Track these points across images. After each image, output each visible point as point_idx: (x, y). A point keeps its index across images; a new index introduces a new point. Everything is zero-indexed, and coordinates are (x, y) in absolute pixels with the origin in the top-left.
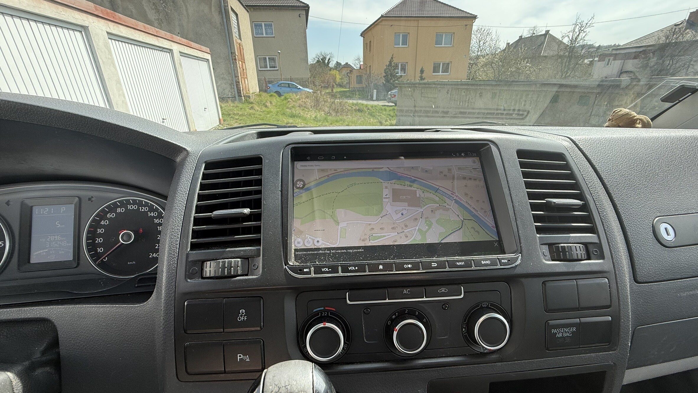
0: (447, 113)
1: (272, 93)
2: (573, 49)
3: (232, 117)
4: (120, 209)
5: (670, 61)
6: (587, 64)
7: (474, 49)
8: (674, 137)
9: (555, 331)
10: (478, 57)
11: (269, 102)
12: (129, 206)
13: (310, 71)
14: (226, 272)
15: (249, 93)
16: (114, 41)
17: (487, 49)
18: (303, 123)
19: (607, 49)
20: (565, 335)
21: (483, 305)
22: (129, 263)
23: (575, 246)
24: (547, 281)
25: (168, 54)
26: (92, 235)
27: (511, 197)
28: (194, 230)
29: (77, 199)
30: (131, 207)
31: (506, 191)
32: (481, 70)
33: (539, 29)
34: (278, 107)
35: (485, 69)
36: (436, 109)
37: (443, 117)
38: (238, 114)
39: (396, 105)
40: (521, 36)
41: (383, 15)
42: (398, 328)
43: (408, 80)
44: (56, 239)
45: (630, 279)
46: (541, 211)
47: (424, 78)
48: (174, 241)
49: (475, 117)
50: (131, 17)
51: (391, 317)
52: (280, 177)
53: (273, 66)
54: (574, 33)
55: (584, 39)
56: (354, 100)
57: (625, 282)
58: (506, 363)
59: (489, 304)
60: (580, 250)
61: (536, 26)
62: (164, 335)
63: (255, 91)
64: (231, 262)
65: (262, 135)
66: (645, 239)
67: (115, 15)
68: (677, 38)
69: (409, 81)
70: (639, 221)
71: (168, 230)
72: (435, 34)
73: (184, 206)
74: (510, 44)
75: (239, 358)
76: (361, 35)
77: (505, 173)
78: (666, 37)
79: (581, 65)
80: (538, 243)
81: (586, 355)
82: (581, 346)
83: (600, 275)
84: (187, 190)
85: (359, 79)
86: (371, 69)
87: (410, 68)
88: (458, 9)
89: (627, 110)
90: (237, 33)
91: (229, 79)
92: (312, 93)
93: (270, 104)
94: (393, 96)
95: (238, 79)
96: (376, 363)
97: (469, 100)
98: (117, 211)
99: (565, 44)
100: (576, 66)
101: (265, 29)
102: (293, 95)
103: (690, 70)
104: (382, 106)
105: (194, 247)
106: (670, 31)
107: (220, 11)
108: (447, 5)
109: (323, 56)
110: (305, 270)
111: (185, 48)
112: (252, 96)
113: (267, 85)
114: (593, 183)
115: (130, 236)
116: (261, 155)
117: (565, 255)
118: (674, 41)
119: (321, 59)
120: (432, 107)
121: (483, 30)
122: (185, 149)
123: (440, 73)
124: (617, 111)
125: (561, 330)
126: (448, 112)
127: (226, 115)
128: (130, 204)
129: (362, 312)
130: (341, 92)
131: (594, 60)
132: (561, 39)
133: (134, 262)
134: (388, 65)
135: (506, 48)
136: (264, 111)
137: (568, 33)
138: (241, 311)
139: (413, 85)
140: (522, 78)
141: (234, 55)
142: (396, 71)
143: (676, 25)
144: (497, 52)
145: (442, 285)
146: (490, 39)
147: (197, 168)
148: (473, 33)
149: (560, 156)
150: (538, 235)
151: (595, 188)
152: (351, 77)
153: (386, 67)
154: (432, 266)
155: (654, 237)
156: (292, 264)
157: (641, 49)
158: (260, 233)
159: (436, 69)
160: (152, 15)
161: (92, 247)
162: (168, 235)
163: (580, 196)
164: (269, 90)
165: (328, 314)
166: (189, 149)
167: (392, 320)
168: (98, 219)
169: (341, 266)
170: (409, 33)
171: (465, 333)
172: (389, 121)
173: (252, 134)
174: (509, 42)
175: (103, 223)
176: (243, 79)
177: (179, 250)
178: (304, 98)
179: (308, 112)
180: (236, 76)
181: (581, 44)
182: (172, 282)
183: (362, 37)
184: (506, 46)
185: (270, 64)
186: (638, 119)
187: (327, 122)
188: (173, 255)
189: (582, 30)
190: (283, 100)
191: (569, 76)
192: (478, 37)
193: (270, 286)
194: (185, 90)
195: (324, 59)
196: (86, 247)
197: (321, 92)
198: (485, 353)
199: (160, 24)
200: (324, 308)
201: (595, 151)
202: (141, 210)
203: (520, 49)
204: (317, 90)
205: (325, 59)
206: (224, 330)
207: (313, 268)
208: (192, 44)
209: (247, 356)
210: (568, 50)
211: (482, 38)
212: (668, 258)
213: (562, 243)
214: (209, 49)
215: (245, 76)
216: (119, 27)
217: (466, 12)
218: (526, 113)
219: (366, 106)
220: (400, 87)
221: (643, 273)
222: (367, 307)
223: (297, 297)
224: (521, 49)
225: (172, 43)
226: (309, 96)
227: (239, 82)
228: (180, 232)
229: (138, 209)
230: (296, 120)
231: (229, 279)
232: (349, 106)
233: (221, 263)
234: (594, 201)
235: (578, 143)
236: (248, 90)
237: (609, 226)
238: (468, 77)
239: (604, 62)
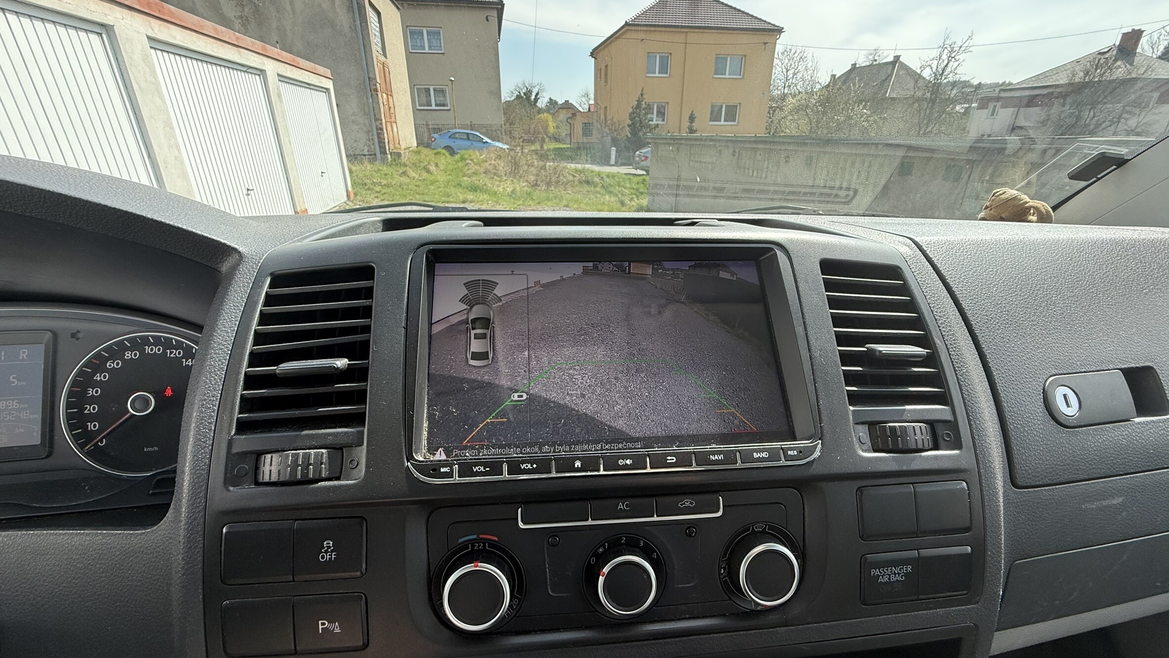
0: (722, 190)
1: (439, 150)
2: (938, 87)
3: (369, 189)
4: (130, 353)
5: (1090, 112)
6: (960, 113)
7: (778, 83)
8: (1083, 240)
9: (877, 572)
10: (785, 96)
11: (434, 165)
12: (147, 347)
13: (505, 114)
14: (299, 473)
15: (400, 149)
16: (160, 52)
17: (800, 84)
18: (492, 200)
19: (992, 90)
20: (894, 578)
21: (756, 527)
22: (145, 450)
23: (914, 427)
24: (865, 486)
25: (257, 77)
26: (78, 398)
27: (808, 342)
28: (245, 397)
29: (49, 334)
30: (152, 350)
31: (800, 330)
32: (790, 118)
33: (883, 53)
34: (448, 173)
35: (796, 117)
36: (703, 184)
37: (715, 197)
38: (380, 184)
39: (648, 174)
40: (855, 64)
41: (628, 21)
42: (606, 570)
43: (669, 132)
44: (10, 406)
45: (1004, 482)
46: (858, 367)
47: (695, 129)
48: (206, 417)
49: (768, 199)
50: (193, 11)
51: (597, 549)
52: (405, 302)
53: (442, 103)
54: (940, 62)
55: (956, 72)
56: (577, 163)
57: (995, 488)
58: (793, 628)
59: (766, 527)
60: (922, 434)
61: (879, 47)
62: (183, 587)
63: (410, 146)
64: (310, 454)
65: (391, 225)
66: (1031, 414)
67: (163, 7)
68: (1101, 75)
69: (670, 134)
70: (1022, 382)
71: (197, 397)
72: (715, 56)
73: (227, 354)
74: (837, 77)
75: (320, 627)
76: (592, 54)
77: (799, 299)
78: (1086, 73)
79: (950, 114)
80: (851, 421)
81: (928, 611)
82: (921, 597)
83: (954, 476)
84: (235, 325)
85: (587, 129)
86: (608, 113)
87: (671, 112)
88: (752, 16)
89: (1014, 192)
90: (380, 45)
91: (365, 124)
92: (507, 151)
93: (434, 168)
94: (643, 158)
95: (381, 124)
96: (568, 631)
97: (767, 168)
98: (126, 357)
99: (924, 78)
100: (941, 116)
101: (429, 40)
102: (475, 154)
103: (1121, 126)
104: (625, 174)
105: (243, 427)
106: (1092, 63)
107: (349, 7)
108: (735, 8)
109: (527, 89)
110: (442, 470)
111: (288, 69)
112: (405, 153)
113: (430, 135)
114: (947, 318)
115: (147, 402)
116: (372, 262)
117: (895, 441)
118: (1096, 79)
119: (524, 93)
120: (697, 179)
121: (793, 52)
122: (235, 250)
123: (722, 123)
124: (998, 194)
125: (887, 570)
126: (724, 188)
127: (359, 184)
128: (150, 344)
129: (545, 543)
130: (555, 149)
131: (970, 106)
132: (919, 71)
133: (156, 448)
134: (635, 106)
135: (830, 83)
136: (424, 180)
137: (931, 60)
138: (325, 543)
139: (675, 141)
140: (856, 134)
141: (374, 82)
142: (649, 116)
143: (1100, 54)
144: (815, 90)
145: (685, 494)
146: (804, 67)
147: (257, 285)
148: (776, 56)
149: (893, 272)
150: (851, 408)
151: (950, 326)
152: (574, 124)
153: (631, 110)
154: (668, 461)
155: (1045, 411)
156: (421, 459)
157: (1045, 91)
158: (364, 402)
159: (715, 116)
160: (230, 11)
161: (77, 421)
162: (196, 407)
163: (924, 341)
164: (433, 143)
165: (484, 546)
166: (244, 250)
167: (598, 556)
168: (90, 370)
169: (506, 462)
170: (671, 54)
171: (724, 577)
172: (636, 200)
173: (374, 223)
174: (834, 74)
175: (99, 378)
176: (389, 124)
177: (214, 434)
178: (494, 158)
179: (500, 182)
180: (378, 119)
181: (951, 79)
182: (201, 492)
183: (592, 57)
184: (831, 80)
185: (435, 100)
186: (1031, 207)
187: (533, 200)
188: (204, 442)
189: (952, 58)
190: (457, 162)
191: (931, 132)
192: (785, 64)
193: (379, 499)
194: (287, 140)
195: (528, 93)
196: (66, 422)
197: (522, 149)
198: (759, 611)
199: (243, 25)
200: (478, 536)
201: (953, 262)
202: (170, 354)
203: (852, 85)
204: (516, 146)
205: (531, 94)
206: (293, 578)
207: (457, 466)
208: (300, 62)
209: (337, 623)
210: (931, 89)
211: (791, 65)
212: (1067, 445)
213: (891, 422)
214: (329, 71)
215: (393, 118)
216: (169, 28)
217: (765, 21)
218: (851, 193)
219: (599, 174)
220: (655, 143)
221: (1026, 471)
222: (554, 534)
223: (429, 518)
224: (854, 85)
225: (265, 60)
226: (502, 155)
227: (382, 129)
228: (218, 401)
229: (165, 353)
230: (480, 196)
231: (305, 486)
232: (569, 174)
233: (290, 458)
234: (948, 349)
235: (925, 249)
236: (398, 142)
237: (971, 391)
238: (767, 129)
239: (987, 110)
